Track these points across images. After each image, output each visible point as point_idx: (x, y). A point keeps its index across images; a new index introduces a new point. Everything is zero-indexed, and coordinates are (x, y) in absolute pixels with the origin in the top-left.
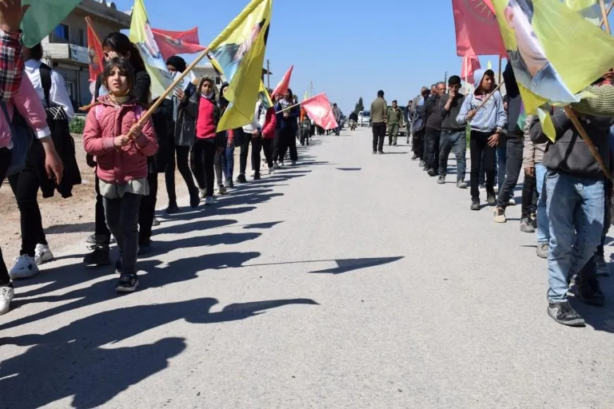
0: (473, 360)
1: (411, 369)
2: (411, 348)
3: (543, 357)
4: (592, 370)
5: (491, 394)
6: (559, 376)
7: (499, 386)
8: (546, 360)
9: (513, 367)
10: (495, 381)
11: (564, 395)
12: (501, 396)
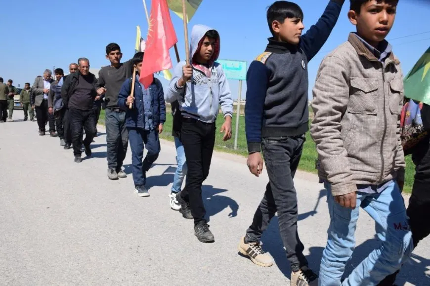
0: (63, 260)
1: (16, 277)
2: (17, 261)
3: (109, 250)
4: (137, 252)
5: (74, 281)
6: (118, 260)
7: (79, 275)
8: (110, 251)
9: (89, 260)
10: (77, 272)
11: (119, 271)
12: (80, 281)
